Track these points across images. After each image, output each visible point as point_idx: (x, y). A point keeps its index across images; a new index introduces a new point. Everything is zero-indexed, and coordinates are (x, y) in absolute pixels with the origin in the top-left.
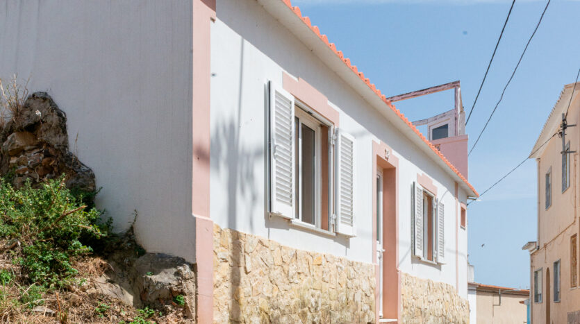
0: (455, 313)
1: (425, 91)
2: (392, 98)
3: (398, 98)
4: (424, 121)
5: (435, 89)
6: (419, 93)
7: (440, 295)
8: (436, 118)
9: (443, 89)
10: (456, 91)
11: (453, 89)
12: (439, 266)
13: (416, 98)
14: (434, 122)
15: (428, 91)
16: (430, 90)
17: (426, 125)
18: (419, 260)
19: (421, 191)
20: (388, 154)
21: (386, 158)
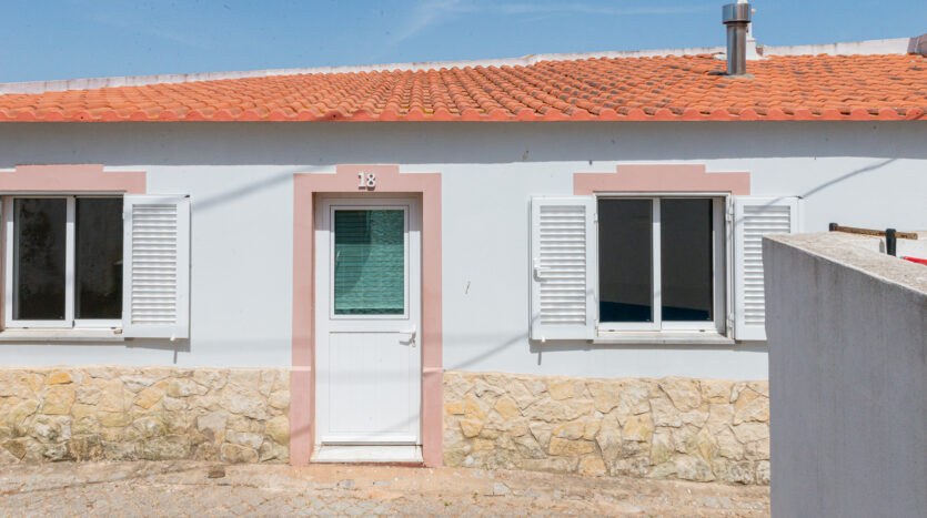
18: (588, 344)
19: (583, 208)
20: (368, 179)
21: (361, 188)
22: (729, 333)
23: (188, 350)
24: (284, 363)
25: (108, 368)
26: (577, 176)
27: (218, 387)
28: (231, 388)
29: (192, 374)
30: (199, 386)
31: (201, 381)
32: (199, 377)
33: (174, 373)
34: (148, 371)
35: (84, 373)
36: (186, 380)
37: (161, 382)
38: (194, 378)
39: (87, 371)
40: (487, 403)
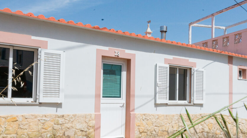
12: (200, 105)
18: (166, 105)
19: (167, 67)
20: (117, 53)
21: (115, 56)
22: (192, 102)
23: (61, 107)
25: (32, 115)
26: (165, 59)
27: (72, 120)
28: (76, 121)
29: (63, 116)
30: (66, 120)
31: (66, 119)
32: (66, 117)
33: (57, 116)
34: (47, 115)
35: (22, 117)
36: (61, 118)
37: (52, 119)
38: (64, 118)
39: (24, 116)
40: (145, 122)
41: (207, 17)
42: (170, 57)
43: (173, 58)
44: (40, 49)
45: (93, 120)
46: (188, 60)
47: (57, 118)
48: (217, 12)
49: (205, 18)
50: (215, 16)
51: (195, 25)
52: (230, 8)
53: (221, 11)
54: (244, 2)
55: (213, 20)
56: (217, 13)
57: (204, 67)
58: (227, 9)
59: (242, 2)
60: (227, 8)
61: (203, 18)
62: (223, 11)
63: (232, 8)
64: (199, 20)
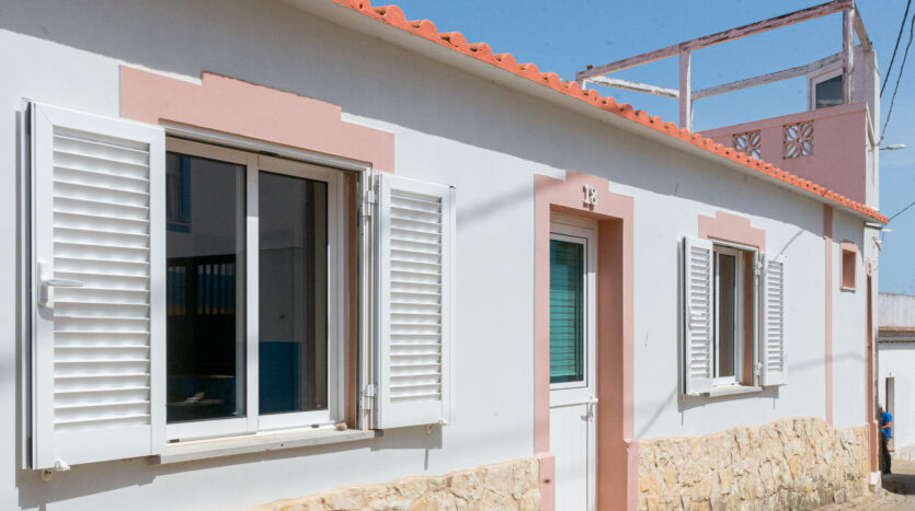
0: (822, 469)
1: (787, 19)
2: (727, 32)
3: (739, 32)
4: (801, 68)
5: (807, 13)
6: (777, 21)
7: (773, 449)
8: (822, 64)
9: (820, 13)
10: (845, 17)
11: (840, 14)
12: (772, 391)
13: (770, 31)
14: (817, 72)
15: (792, 17)
16: (796, 16)
17: (805, 77)
19: (708, 251)
20: (590, 195)
21: (585, 205)
23: (439, 444)
24: (526, 453)
25: (353, 490)
26: (700, 216)
27: (476, 498)
28: (488, 495)
29: (449, 482)
30: (458, 499)
31: (461, 492)
32: (457, 486)
33: (431, 485)
34: (404, 486)
35: (321, 506)
36: (444, 493)
37: (418, 502)
38: (452, 489)
39: (327, 501)
40: (661, 473)
41: (659, 53)
42: (710, 211)
43: (718, 212)
44: (367, 173)
45: (534, 486)
46: (748, 222)
47: (433, 495)
48: (704, 38)
49: (650, 54)
50: (693, 51)
51: (601, 78)
52: (759, 26)
53: (722, 37)
54: (819, 10)
55: (687, 66)
56: (703, 42)
57: (785, 248)
58: (746, 30)
59: (809, 9)
60: (745, 27)
61: (641, 56)
62: (733, 34)
63: (769, 27)
64: (622, 63)
